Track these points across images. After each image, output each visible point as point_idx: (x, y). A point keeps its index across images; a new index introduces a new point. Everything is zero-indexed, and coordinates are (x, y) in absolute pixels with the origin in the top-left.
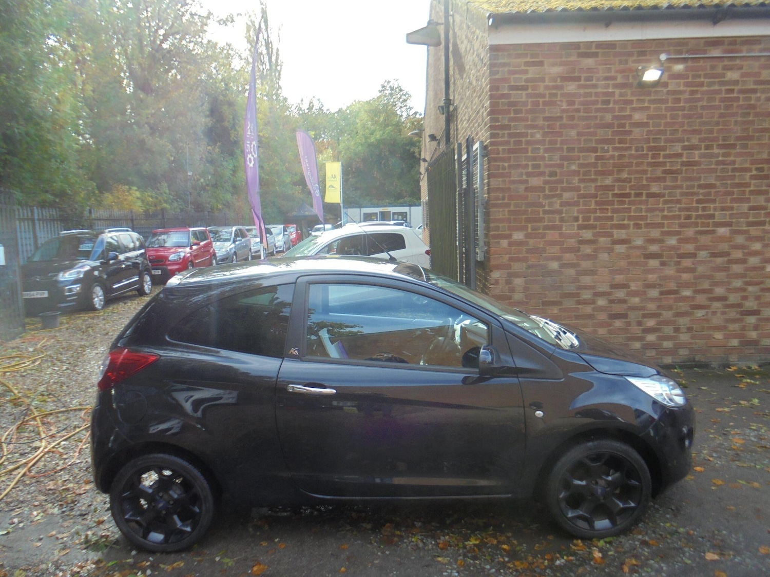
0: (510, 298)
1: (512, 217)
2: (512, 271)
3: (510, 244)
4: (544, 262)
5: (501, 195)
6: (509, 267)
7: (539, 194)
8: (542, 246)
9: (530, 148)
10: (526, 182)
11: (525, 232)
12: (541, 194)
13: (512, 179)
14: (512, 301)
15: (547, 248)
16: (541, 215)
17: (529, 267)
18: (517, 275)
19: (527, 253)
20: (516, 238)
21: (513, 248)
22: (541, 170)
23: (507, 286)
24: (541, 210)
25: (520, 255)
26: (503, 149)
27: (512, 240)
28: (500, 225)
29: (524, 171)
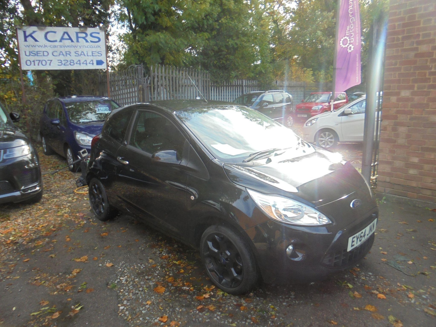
0: (395, 141)
1: (402, 79)
2: (398, 121)
3: (399, 100)
4: (427, 116)
5: (394, 61)
6: (396, 118)
7: (426, 58)
8: (425, 102)
9: (422, 21)
10: (417, 49)
11: (411, 91)
12: (429, 59)
13: (404, 48)
14: (396, 144)
15: (430, 104)
16: (427, 76)
17: (411, 119)
18: (402, 124)
19: (411, 108)
20: (404, 95)
21: (400, 103)
22: (431, 38)
23: (393, 133)
24: (427, 72)
25: (406, 109)
26: (398, 25)
27: (400, 97)
28: (391, 85)
29: (415, 40)
